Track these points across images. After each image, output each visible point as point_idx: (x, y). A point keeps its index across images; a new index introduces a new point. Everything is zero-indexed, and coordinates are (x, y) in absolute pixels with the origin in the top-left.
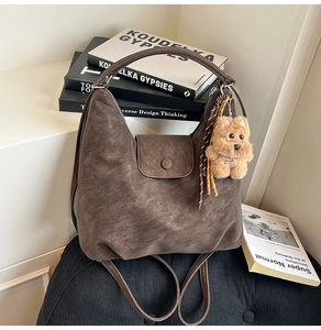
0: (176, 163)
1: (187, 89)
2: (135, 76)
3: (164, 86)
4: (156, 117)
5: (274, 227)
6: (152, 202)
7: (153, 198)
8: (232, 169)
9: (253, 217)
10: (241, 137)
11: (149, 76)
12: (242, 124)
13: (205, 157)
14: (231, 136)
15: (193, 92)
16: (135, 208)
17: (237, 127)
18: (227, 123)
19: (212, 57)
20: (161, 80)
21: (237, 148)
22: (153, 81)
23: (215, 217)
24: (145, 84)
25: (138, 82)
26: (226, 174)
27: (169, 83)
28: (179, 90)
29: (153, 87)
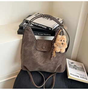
0: (46, 47)
1: (50, 28)
2: (37, 25)
3: (44, 27)
4: (42, 35)
5: (78, 66)
6: (37, 57)
7: (38, 56)
8: (61, 50)
9: (72, 63)
10: (64, 41)
11: (40, 25)
12: (64, 37)
13: (54, 46)
14: (61, 41)
15: (51, 28)
16: (32, 58)
17: (63, 38)
18: (60, 37)
19: (59, 19)
20: (43, 26)
21: (62, 44)
22: (41, 26)
23: (54, 63)
24: (39, 27)
25: (38, 26)
26: (59, 51)
27: (45, 26)
28: (48, 28)
29: (42, 27)
